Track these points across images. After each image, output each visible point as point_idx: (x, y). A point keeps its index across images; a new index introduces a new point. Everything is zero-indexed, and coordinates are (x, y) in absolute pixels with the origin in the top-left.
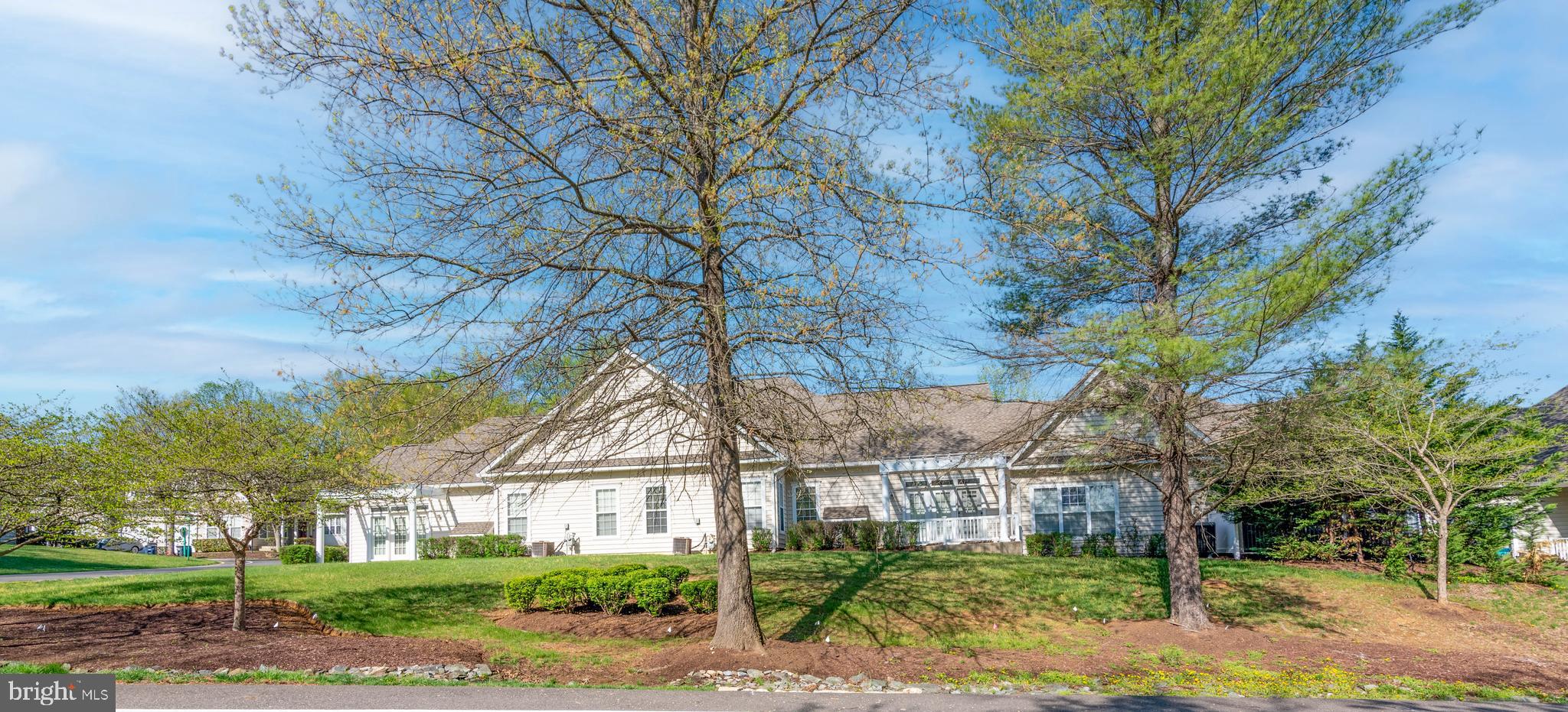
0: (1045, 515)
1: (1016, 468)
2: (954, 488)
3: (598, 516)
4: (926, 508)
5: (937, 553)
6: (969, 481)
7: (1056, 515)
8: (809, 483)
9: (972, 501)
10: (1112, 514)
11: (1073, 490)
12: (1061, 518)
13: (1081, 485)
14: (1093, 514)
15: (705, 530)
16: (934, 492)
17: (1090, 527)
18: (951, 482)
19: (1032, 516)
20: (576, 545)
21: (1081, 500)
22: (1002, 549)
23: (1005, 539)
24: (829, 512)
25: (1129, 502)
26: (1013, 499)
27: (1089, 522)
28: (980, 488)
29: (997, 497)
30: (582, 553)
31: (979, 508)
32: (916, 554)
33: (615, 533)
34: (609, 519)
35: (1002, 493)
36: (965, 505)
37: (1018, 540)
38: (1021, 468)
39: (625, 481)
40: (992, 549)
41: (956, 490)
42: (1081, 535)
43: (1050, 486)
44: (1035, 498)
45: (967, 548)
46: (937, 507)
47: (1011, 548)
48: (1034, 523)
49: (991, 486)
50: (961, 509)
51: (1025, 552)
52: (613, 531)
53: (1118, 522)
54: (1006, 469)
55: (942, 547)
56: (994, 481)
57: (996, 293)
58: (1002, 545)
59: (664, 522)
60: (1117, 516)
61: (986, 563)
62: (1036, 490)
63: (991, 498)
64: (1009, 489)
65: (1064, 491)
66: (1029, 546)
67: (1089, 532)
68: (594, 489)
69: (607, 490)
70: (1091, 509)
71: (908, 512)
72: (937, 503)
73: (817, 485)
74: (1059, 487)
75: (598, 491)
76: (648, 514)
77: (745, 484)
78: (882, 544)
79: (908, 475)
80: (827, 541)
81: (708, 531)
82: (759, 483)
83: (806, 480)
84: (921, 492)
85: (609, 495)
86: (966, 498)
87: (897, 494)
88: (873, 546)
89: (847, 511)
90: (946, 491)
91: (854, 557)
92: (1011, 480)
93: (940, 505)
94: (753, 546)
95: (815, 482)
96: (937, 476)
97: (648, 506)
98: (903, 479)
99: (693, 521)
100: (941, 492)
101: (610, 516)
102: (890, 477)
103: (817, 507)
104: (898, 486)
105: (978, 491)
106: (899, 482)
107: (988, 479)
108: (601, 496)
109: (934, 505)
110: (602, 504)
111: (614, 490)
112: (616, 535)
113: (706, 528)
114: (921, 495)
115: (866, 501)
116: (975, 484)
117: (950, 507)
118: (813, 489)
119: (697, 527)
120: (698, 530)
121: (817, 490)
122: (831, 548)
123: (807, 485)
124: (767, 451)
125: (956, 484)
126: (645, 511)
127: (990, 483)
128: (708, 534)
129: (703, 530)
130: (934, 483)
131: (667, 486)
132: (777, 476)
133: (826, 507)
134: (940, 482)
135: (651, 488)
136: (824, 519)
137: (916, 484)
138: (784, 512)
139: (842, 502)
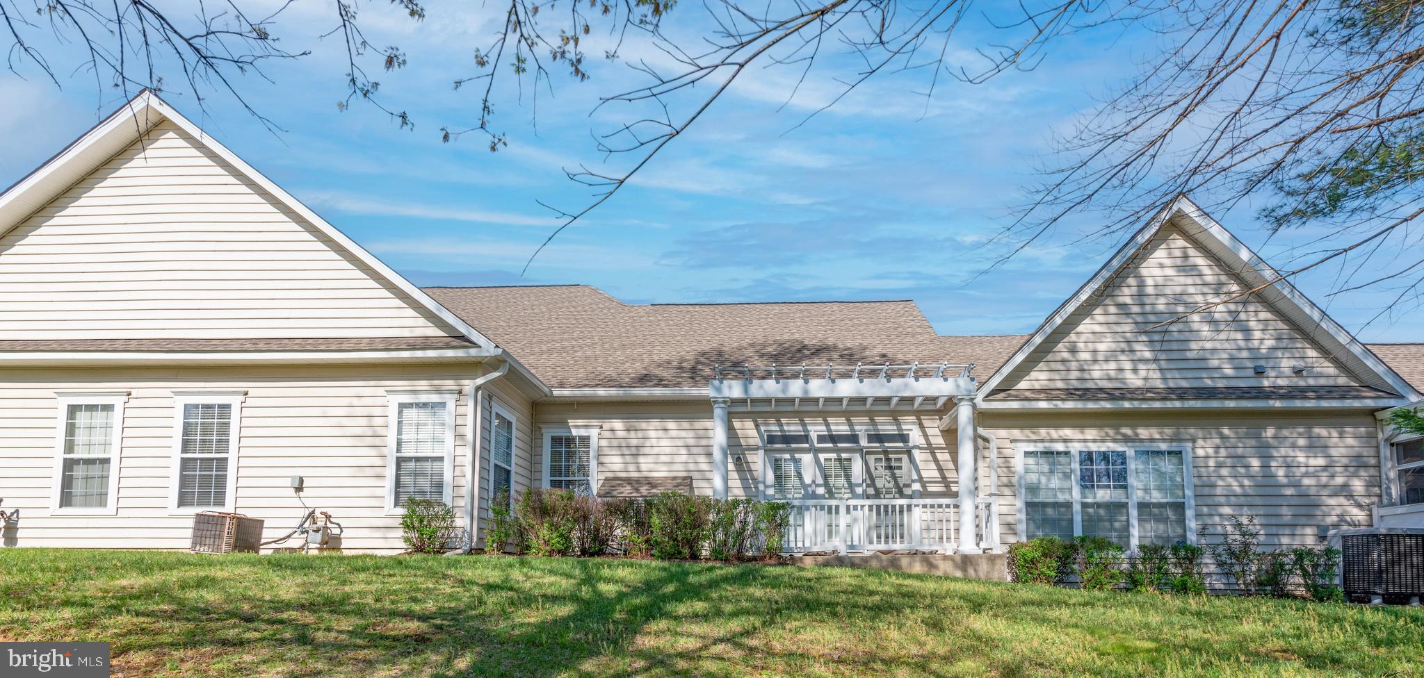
0: (1045, 505)
1: (991, 404)
2: (860, 449)
3: (68, 464)
4: (805, 486)
5: (828, 571)
6: (891, 438)
7: (1068, 505)
8: (577, 427)
9: (894, 477)
10: (1179, 507)
11: (1105, 456)
12: (1077, 508)
13: (1119, 448)
14: (1142, 506)
15: (310, 503)
16: (822, 456)
17: (1135, 532)
18: (853, 438)
19: (1019, 504)
20: (9, 527)
21: (1120, 478)
22: (964, 570)
23: (968, 546)
24: (613, 482)
25: (1214, 486)
27: (1134, 521)
28: (909, 453)
30: (20, 543)
32: (779, 570)
33: (103, 503)
34: (95, 470)
36: (880, 483)
37: (997, 550)
38: (1001, 405)
39: (141, 387)
40: (944, 567)
41: (864, 453)
42: (1120, 548)
43: (1060, 447)
44: (1027, 471)
45: (891, 562)
46: (826, 485)
47: (984, 567)
48: (1023, 516)
49: (930, 448)
50: (871, 491)
52: (101, 500)
53: (1192, 524)
54: (974, 404)
58: (966, 562)
59: (221, 481)
60: (1189, 513)
62: (1027, 454)
64: (978, 444)
65: (1088, 457)
67: (1134, 542)
68: (64, 403)
69: (94, 406)
70: (1138, 495)
72: (826, 477)
73: (594, 433)
74: (1075, 448)
75: (72, 409)
76: (184, 462)
77: (410, 405)
78: (706, 549)
79: (772, 421)
80: (594, 539)
81: (320, 505)
82: (443, 405)
83: (571, 422)
84: (797, 456)
85: (99, 418)
86: (881, 471)
87: (749, 458)
88: (686, 551)
89: (651, 483)
90: (844, 455)
91: (606, 572)
92: (981, 431)
93: (832, 481)
94: (407, 540)
95: (586, 427)
96: (827, 425)
97: (186, 446)
98: (763, 428)
99: (288, 482)
100: (833, 456)
101: (97, 465)
102: (737, 424)
103: (592, 475)
104: (752, 442)
105: (905, 458)
106: (754, 433)
107: (926, 436)
108: (82, 419)
109: (820, 481)
110: (80, 437)
111: (108, 408)
112: (105, 506)
113: (315, 499)
114: (796, 461)
115: (692, 467)
116: (901, 445)
117: (851, 486)
118: (585, 440)
119: (295, 495)
120: (297, 502)
121: (594, 442)
122: (600, 553)
123: (575, 432)
124: (463, 338)
125: (864, 442)
126: (176, 455)
127: (929, 444)
128: (317, 514)
129: (309, 503)
130: (821, 439)
131: (235, 402)
132: (488, 396)
133: (610, 475)
134: (833, 438)
135: (197, 406)
136: (599, 495)
137: (787, 439)
138: (513, 477)
139: (643, 467)
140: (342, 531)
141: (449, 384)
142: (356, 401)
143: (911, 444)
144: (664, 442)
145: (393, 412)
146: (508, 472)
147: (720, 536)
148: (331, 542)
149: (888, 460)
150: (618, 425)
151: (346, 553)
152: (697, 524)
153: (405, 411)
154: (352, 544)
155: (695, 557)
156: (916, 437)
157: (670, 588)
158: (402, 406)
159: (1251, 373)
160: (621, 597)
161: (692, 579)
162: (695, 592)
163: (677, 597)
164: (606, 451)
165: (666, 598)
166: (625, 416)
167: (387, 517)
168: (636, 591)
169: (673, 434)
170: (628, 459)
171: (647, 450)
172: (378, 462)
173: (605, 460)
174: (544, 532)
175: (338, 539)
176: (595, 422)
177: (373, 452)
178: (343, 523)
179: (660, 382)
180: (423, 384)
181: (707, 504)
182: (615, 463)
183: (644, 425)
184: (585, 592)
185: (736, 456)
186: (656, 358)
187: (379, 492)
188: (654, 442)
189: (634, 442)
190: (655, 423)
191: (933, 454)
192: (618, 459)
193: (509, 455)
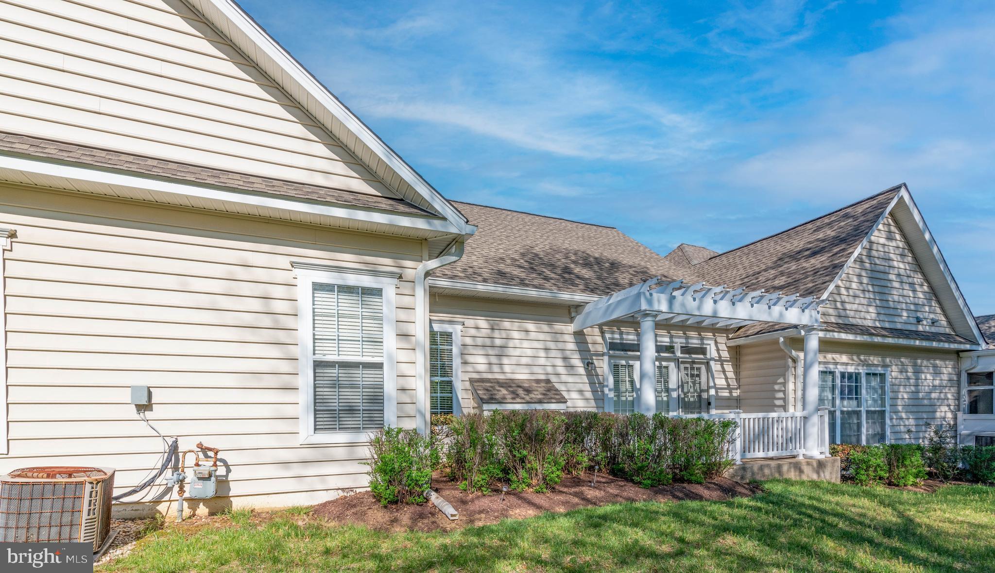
2: (676, 359)
6: (696, 351)
8: (439, 321)
9: (695, 384)
10: (882, 413)
11: (850, 376)
13: (859, 370)
14: (868, 412)
17: (865, 431)
18: (672, 349)
21: (857, 392)
23: (814, 451)
28: (707, 363)
31: (705, 395)
37: (827, 454)
43: (832, 368)
50: (682, 396)
60: (887, 418)
65: (843, 376)
67: (864, 438)
70: (865, 405)
71: (611, 394)
73: (457, 329)
74: (840, 369)
77: (329, 287)
79: (616, 329)
82: (377, 292)
84: (631, 362)
87: (596, 363)
90: (664, 364)
92: (793, 353)
95: (451, 322)
98: (608, 336)
99: (126, 396)
103: (457, 375)
104: (598, 348)
105: (703, 368)
106: (599, 339)
107: (718, 351)
113: (177, 422)
114: (631, 368)
115: (550, 370)
116: (702, 356)
117: (668, 391)
118: (448, 336)
119: (137, 417)
120: (142, 428)
121: (457, 339)
125: (679, 354)
127: (720, 357)
129: (165, 429)
133: (475, 376)
137: (625, 347)
139: (507, 369)
140: (229, 471)
141: (386, 263)
142: (241, 273)
143: (708, 356)
144: (526, 344)
145: (304, 294)
149: (692, 369)
150: (482, 323)
151: (241, 503)
153: (322, 295)
154: (249, 490)
156: (712, 352)
158: (318, 288)
159: (915, 321)
164: (471, 350)
166: (489, 313)
167: (303, 446)
169: (533, 335)
170: (494, 360)
171: (511, 352)
172: (285, 366)
173: (470, 359)
175: (223, 483)
176: (459, 318)
177: (274, 351)
178: (230, 458)
180: (347, 259)
182: (479, 362)
183: (507, 324)
185: (586, 361)
187: (289, 411)
188: (517, 343)
189: (498, 342)
190: (516, 324)
191: (722, 365)
192: (481, 360)
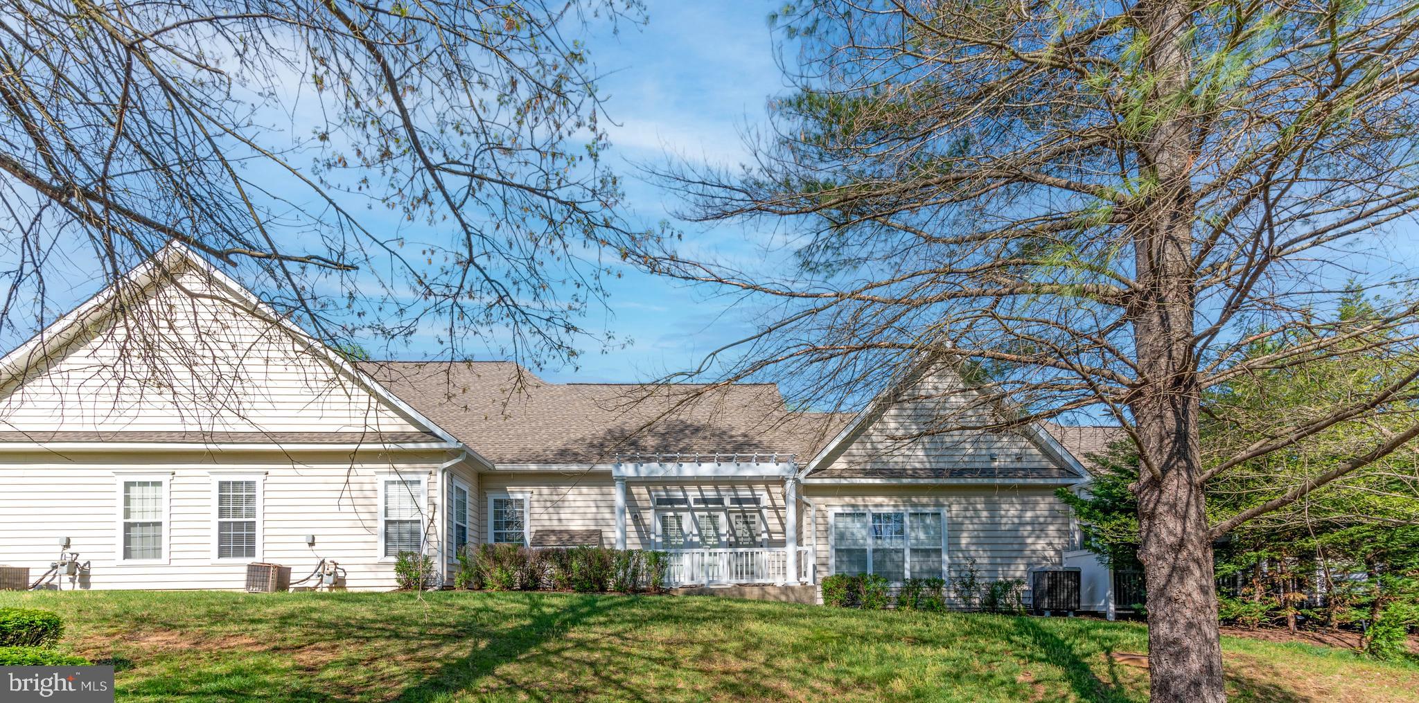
0: (848, 550)
1: (810, 481)
2: (725, 510)
3: (128, 527)
4: (684, 535)
5: (691, 598)
6: (747, 501)
7: (864, 551)
8: (516, 493)
9: (750, 530)
10: (938, 552)
11: (889, 517)
12: (870, 553)
13: (899, 510)
14: (913, 551)
15: (322, 554)
16: (697, 514)
17: (908, 569)
18: (719, 501)
19: (831, 549)
20: (83, 575)
21: (899, 532)
22: (787, 596)
23: (792, 579)
24: (541, 536)
25: (962, 537)
26: (805, 520)
27: (908, 559)
28: (760, 512)
29: (782, 525)
30: (93, 587)
31: (759, 539)
32: (660, 598)
33: (158, 555)
34: (150, 531)
35: (791, 514)
36: (739, 533)
37: (811, 583)
38: (817, 481)
39: (183, 469)
40: (773, 595)
41: (728, 513)
42: (897, 580)
45: (738, 593)
46: (700, 534)
47: (801, 595)
48: (834, 558)
49: (775, 508)
50: (732, 539)
51: (820, 602)
52: (157, 552)
53: (947, 563)
54: (797, 481)
55: (700, 591)
56: (780, 502)
57: (791, 125)
58: (786, 589)
59: (251, 539)
60: (945, 556)
61: (762, 616)
62: (838, 513)
63: (774, 523)
64: (801, 508)
65: (877, 518)
66: (828, 592)
67: (907, 575)
68: (121, 480)
69: (145, 484)
70: (911, 544)
71: (659, 540)
72: (700, 530)
74: (870, 510)
75: (128, 485)
76: (222, 526)
77: (393, 482)
78: (611, 584)
79: (660, 488)
80: (531, 577)
81: (329, 556)
83: (509, 489)
84: (679, 514)
85: (149, 491)
86: (741, 525)
87: (644, 516)
88: (596, 586)
89: (572, 535)
90: (713, 514)
91: (545, 600)
92: (805, 498)
93: (704, 533)
94: (399, 580)
95: (519, 493)
96: (701, 491)
97: (222, 513)
98: (653, 494)
99: (303, 539)
100: (706, 514)
101: (151, 528)
102: (634, 490)
103: (526, 529)
104: (645, 505)
105: (757, 515)
106: (647, 497)
107: (772, 500)
108: (135, 492)
109: (695, 532)
110: (135, 506)
111: (159, 484)
112: (160, 557)
113: (325, 551)
114: (679, 519)
115: (601, 523)
116: (754, 506)
117: (718, 536)
118: (520, 503)
119: (309, 549)
120: (310, 554)
121: (527, 504)
122: (536, 588)
123: (512, 497)
124: (431, 433)
125: (727, 504)
126: (215, 520)
127: (774, 505)
128: (327, 561)
129: (320, 554)
130: (696, 501)
131: (259, 480)
132: (451, 474)
133: (539, 529)
134: (705, 501)
135: (228, 483)
136: (533, 544)
137: (671, 501)
138: (468, 532)
139: (564, 522)
140: (346, 575)
141: (424, 467)
143: (761, 506)
144: (579, 503)
145: (380, 487)
146: (464, 529)
147: (621, 573)
148: (339, 583)
149: (745, 517)
150: (545, 489)
151: (350, 590)
152: (605, 565)
153: (390, 487)
154: (355, 584)
155: (603, 589)
156: (765, 500)
157: (585, 610)
158: (387, 483)
159: (988, 458)
160: (556, 615)
161: (598, 604)
162: (600, 611)
163: (589, 614)
164: (536, 511)
165: (583, 615)
166: (549, 485)
168: (564, 611)
169: (586, 497)
170: (554, 517)
173: (535, 517)
174: (497, 573)
175: (343, 580)
176: (527, 489)
178: (347, 568)
179: (576, 458)
181: (612, 552)
182: (543, 520)
184: (535, 612)
185: (635, 515)
186: (572, 436)
187: (372, 546)
188: (573, 504)
189: (557, 504)
190: (575, 490)
192: (545, 517)
193: (464, 516)
